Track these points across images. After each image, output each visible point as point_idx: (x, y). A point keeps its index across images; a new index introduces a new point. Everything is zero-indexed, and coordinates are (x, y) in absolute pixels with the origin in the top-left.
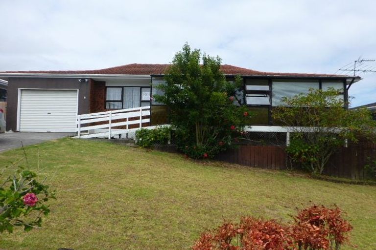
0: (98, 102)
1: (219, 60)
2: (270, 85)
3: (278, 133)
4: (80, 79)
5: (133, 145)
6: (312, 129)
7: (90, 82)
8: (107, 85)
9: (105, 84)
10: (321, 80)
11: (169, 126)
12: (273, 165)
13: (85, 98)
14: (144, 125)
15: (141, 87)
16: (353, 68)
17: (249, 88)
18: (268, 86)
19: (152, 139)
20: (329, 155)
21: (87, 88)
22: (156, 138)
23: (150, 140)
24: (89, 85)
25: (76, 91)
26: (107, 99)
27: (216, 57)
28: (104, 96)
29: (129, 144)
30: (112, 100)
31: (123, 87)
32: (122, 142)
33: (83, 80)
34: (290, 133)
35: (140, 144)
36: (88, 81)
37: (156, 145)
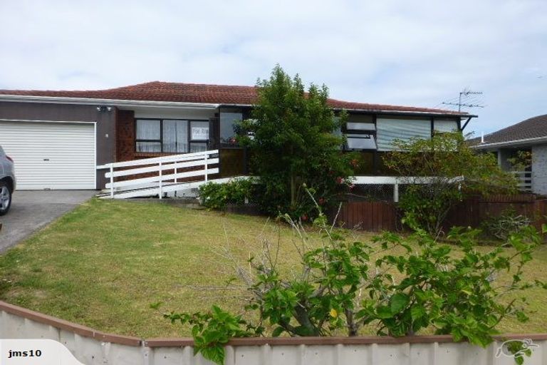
0: (124, 142)
1: (325, 89)
2: (374, 122)
3: (385, 185)
4: (98, 106)
5: (196, 206)
6: (426, 180)
7: (115, 111)
8: (136, 116)
9: (134, 115)
10: (432, 117)
11: (246, 178)
12: (380, 226)
13: (107, 135)
14: (211, 177)
15: (190, 121)
16: (458, 102)
17: (350, 126)
18: (373, 125)
19: (225, 197)
20: (446, 211)
21: (111, 121)
22: (229, 195)
23: (222, 199)
24: (114, 116)
25: (93, 124)
26: (137, 138)
27: (322, 85)
28: (133, 134)
29: (190, 206)
30: (144, 138)
31: (161, 120)
32: (181, 203)
33: (104, 108)
34: (399, 185)
35: (206, 206)
36: (112, 110)
37: (230, 206)
